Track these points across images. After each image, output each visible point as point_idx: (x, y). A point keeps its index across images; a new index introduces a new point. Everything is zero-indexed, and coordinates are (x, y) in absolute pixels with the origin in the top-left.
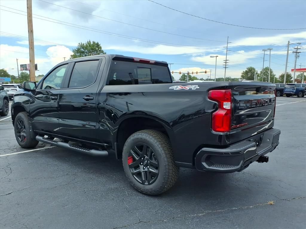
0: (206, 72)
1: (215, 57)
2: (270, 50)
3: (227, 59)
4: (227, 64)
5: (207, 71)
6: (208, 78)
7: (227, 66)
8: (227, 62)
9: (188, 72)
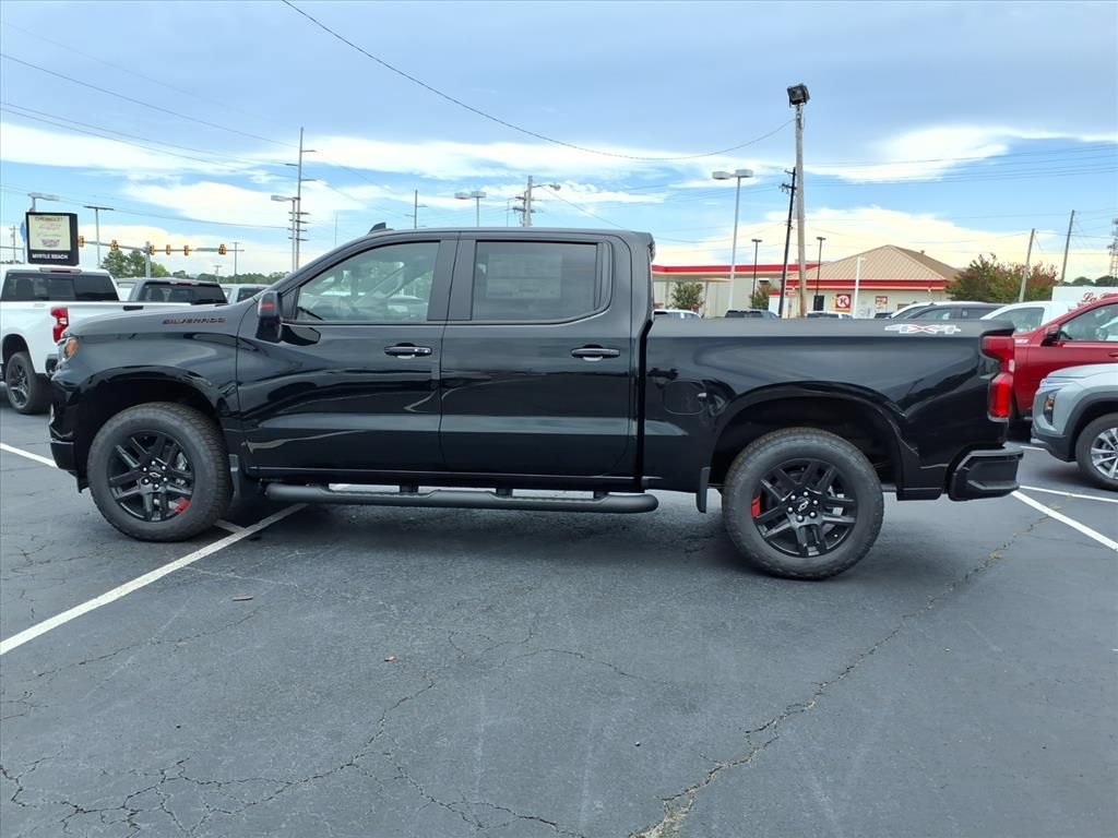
0: (222, 251)
1: (289, 199)
2: (478, 197)
3: (302, 210)
4: (302, 226)
5: (227, 247)
6: (217, 271)
7: (302, 235)
8: (302, 218)
9: (148, 243)
